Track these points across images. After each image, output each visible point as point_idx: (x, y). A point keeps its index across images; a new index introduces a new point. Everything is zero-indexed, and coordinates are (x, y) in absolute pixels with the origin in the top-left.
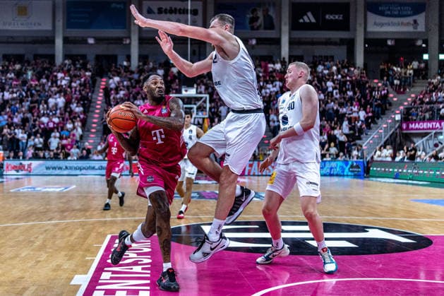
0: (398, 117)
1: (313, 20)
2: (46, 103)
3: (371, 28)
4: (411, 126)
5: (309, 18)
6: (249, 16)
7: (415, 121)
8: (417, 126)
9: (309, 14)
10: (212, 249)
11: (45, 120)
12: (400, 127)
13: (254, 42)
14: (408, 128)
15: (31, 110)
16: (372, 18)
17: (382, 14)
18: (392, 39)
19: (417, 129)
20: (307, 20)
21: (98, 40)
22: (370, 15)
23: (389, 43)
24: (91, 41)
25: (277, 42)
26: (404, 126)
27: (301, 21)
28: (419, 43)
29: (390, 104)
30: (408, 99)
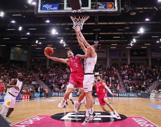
1: (136, 54)
2: (62, 76)
3: (153, 56)
5: (135, 53)
6: (119, 53)
9: (135, 52)
10: (88, 120)
11: (61, 81)
13: (120, 60)
15: (58, 78)
17: (156, 52)
18: (159, 59)
20: (135, 54)
22: (152, 52)
25: (127, 60)
27: (133, 54)
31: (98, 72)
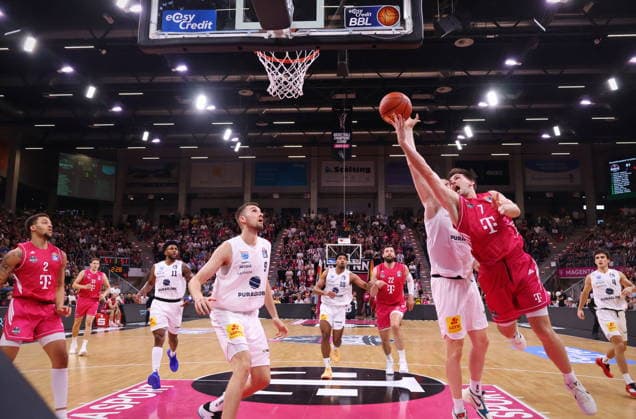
0: (553, 264)
3: (529, 182)
4: (567, 272)
7: (572, 267)
8: (573, 272)
12: (557, 273)
14: (564, 275)
16: (530, 173)
18: (550, 192)
19: (573, 276)
21: (282, 195)
22: (527, 170)
23: (548, 195)
24: (276, 196)
26: (561, 272)
28: (577, 195)
29: (549, 251)
30: (567, 247)
31: (347, 237)
